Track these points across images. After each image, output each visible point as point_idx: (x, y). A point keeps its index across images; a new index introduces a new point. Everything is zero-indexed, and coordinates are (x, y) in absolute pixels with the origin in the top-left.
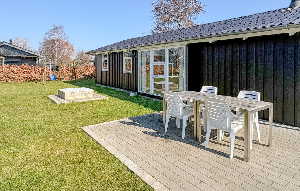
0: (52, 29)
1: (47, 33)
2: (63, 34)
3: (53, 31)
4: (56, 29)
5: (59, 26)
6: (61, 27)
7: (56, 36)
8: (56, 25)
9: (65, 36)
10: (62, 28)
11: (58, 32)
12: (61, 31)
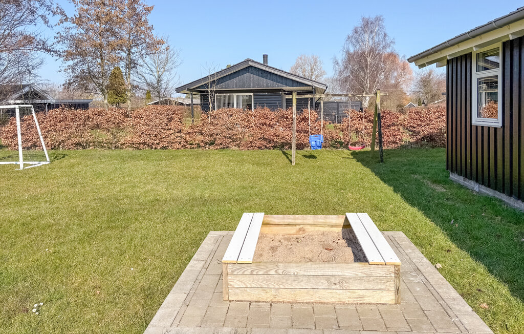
0: (359, 26)
1: (349, 38)
2: (381, 35)
3: (360, 30)
4: (367, 25)
5: (372, 17)
6: (378, 19)
7: (368, 41)
8: (367, 17)
9: (387, 38)
10: (380, 22)
11: (372, 32)
12: (377, 29)
